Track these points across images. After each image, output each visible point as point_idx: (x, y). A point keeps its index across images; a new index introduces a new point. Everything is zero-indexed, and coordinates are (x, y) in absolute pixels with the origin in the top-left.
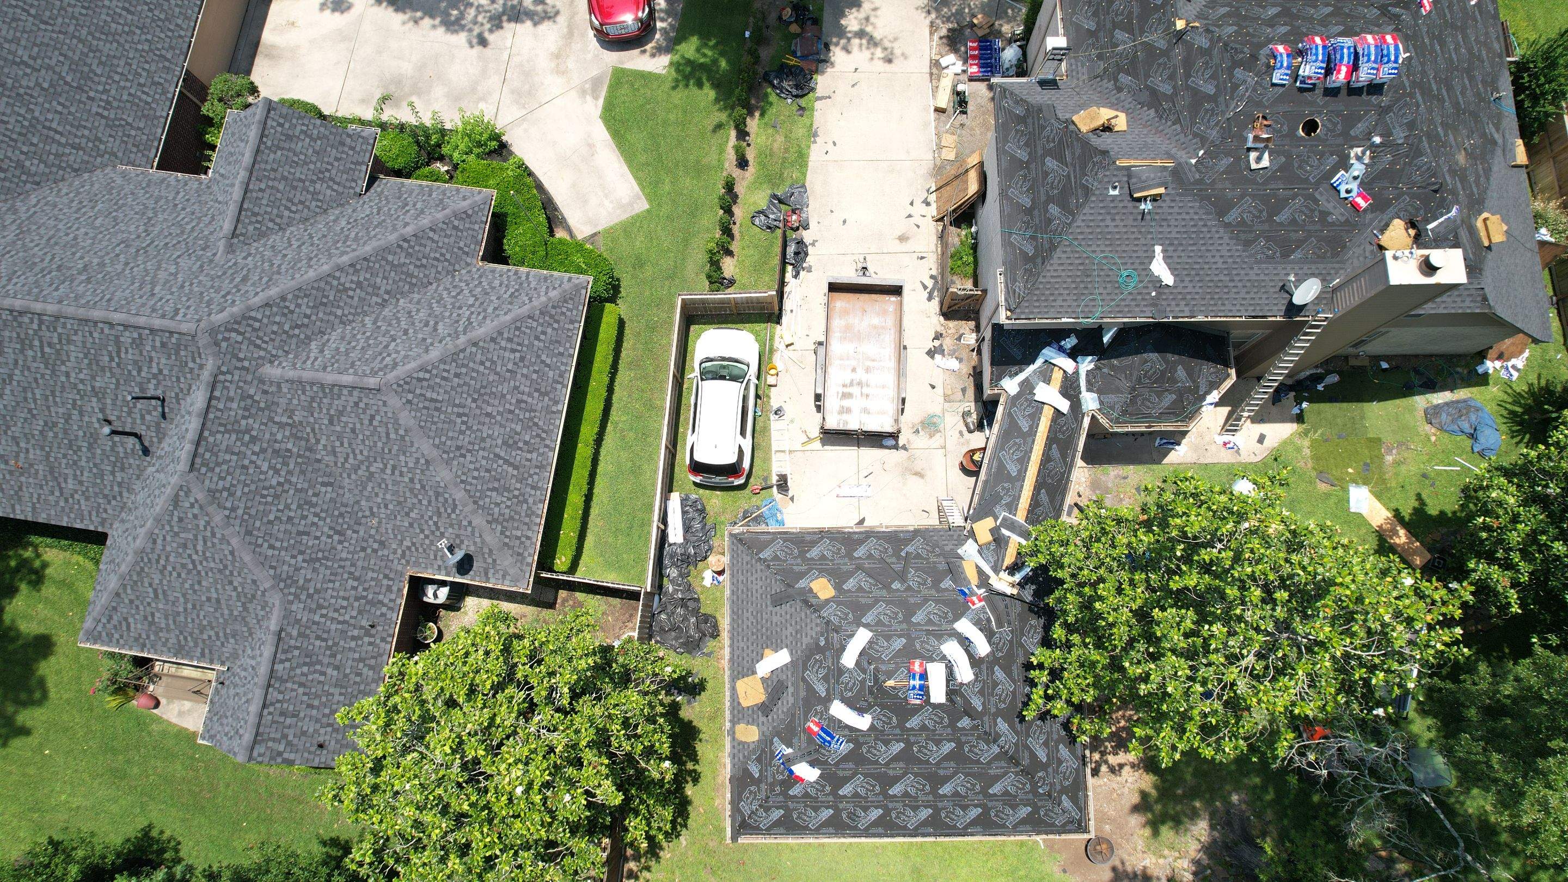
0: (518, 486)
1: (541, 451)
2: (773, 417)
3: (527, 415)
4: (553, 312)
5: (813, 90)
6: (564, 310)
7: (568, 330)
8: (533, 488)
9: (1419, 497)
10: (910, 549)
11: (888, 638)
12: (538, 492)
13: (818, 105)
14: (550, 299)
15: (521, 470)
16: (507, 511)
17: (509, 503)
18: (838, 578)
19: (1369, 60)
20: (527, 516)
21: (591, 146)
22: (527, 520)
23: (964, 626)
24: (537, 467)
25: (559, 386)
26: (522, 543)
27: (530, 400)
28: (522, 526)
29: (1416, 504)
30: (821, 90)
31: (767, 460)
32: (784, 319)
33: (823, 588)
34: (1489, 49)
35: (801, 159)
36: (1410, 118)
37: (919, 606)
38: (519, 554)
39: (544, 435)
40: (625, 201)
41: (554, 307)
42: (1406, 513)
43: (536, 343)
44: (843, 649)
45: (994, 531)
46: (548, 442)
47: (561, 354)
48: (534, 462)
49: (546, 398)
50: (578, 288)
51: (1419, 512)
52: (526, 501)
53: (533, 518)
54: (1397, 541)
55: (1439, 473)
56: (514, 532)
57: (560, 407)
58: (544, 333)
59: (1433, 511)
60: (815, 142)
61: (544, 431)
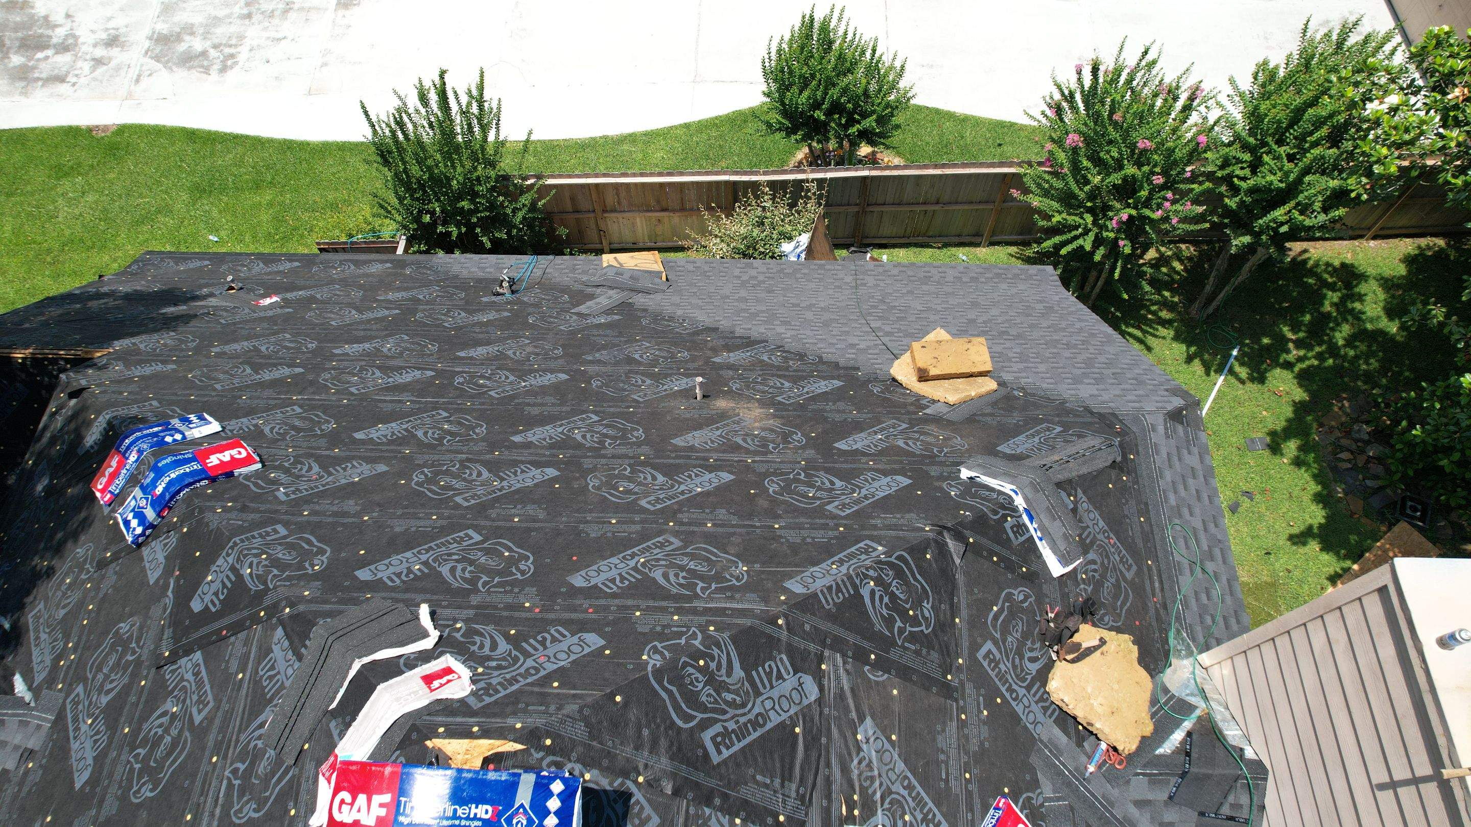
9: (1299, 539)
34: (383, 283)
42: (1329, 562)
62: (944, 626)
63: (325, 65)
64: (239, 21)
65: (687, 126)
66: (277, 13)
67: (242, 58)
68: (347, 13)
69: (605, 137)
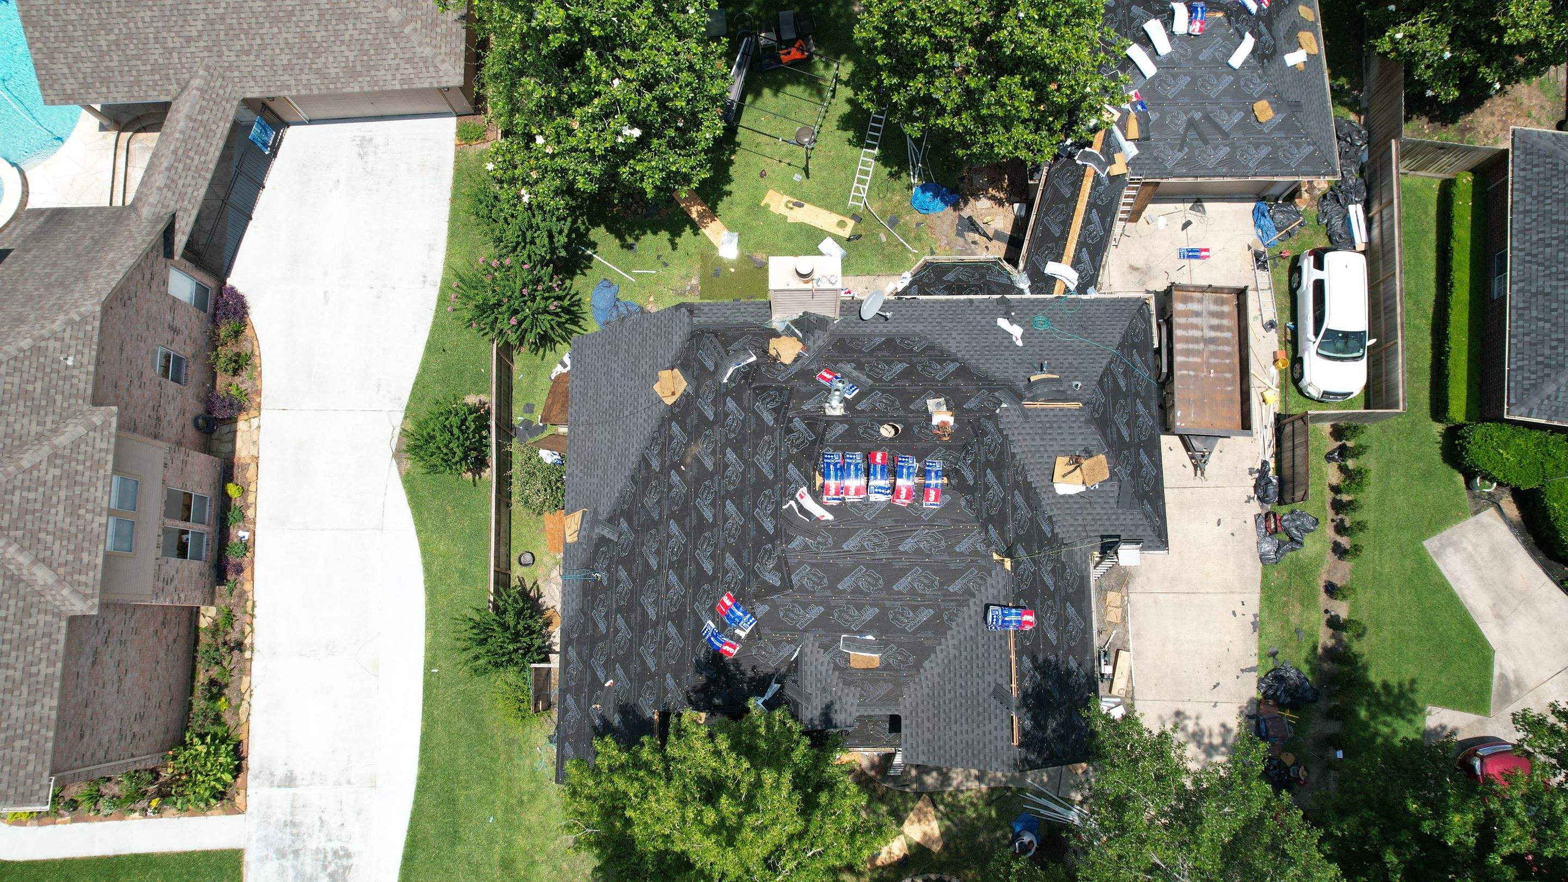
0: (1548, 208)
1: (1528, 245)
2: (1276, 319)
3: (1554, 269)
4: (1547, 371)
5: (1261, 680)
6: (1533, 376)
7: (1523, 359)
8: (1530, 211)
9: (674, 247)
10: (1180, 155)
11: (1214, 60)
12: (1521, 209)
13: (1254, 662)
14: (1555, 381)
15: (1548, 221)
16: (1555, 183)
17: (1555, 190)
18: (1249, 123)
19: (856, 465)
20: (1530, 187)
21: (1498, 616)
22: (1528, 183)
23: (1149, 69)
24: (1530, 229)
25: (1521, 305)
26: (1530, 163)
27: (1554, 283)
28: (1535, 177)
29: (677, 240)
30: (1252, 678)
31: (1276, 283)
32: (1272, 419)
33: (1264, 110)
35: (1268, 593)
36: (791, 436)
37: (1182, 94)
38: (1531, 154)
39: (1528, 258)
40: (1450, 550)
41: (1548, 375)
42: (688, 232)
43: (1561, 336)
44: (1254, 52)
45: (1111, 161)
46: (1522, 254)
47: (1525, 334)
48: (1534, 232)
49: (1534, 290)
50: (1521, 402)
51: (676, 232)
52: (1533, 198)
53: (1521, 187)
54: (699, 208)
55: (651, 268)
56: (1541, 169)
57: (1515, 287)
58: (1552, 348)
59: (664, 235)
60: (1255, 616)
61: (1530, 262)
62: (776, 389)
63: (349, 782)
64: (301, 858)
65: (419, 532)
66: (295, 831)
67: (336, 845)
68: (299, 778)
69: (425, 582)
